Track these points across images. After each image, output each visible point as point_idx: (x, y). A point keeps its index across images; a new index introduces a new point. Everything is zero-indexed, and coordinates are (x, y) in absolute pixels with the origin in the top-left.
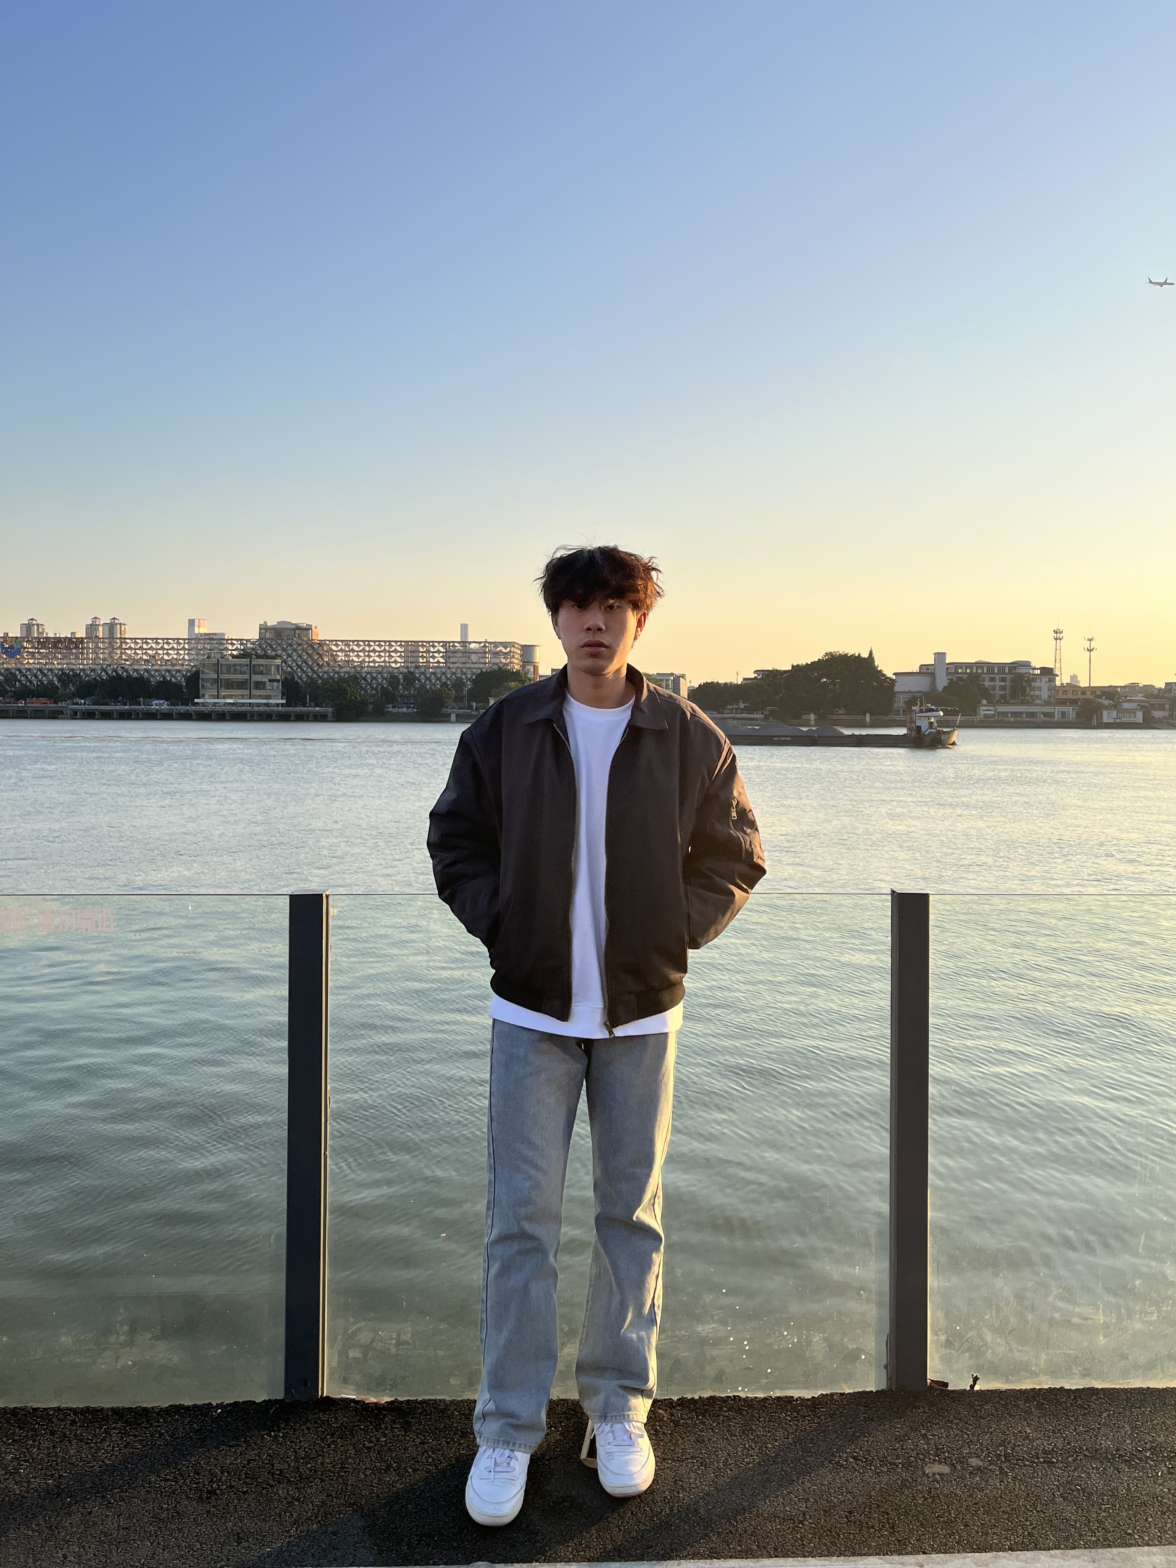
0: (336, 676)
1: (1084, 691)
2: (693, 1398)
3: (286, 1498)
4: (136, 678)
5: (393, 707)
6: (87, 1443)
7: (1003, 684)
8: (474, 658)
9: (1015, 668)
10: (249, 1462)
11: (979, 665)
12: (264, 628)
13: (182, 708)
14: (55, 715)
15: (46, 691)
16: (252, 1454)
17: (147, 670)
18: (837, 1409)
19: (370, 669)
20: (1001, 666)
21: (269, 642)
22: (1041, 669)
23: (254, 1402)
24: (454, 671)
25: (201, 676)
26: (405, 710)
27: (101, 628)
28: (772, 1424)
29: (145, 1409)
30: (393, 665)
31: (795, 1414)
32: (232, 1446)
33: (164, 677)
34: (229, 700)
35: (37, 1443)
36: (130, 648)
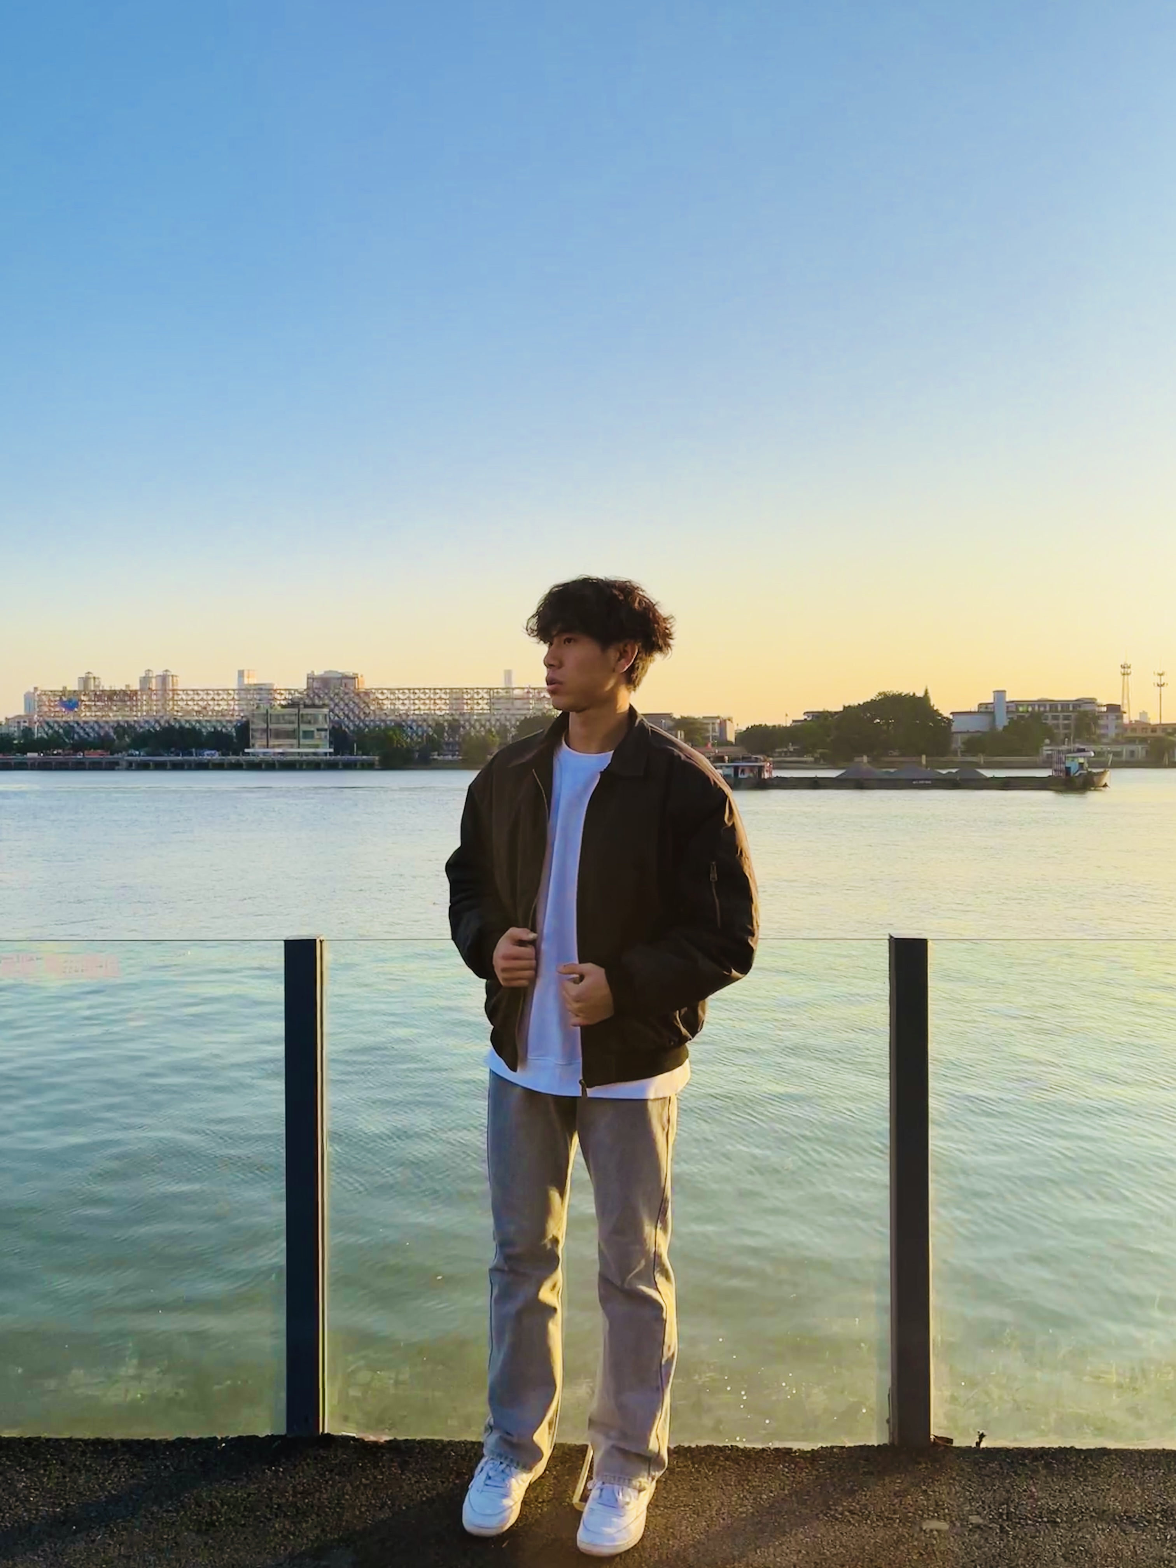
0: (382, 724)
1: (1154, 729)
2: (689, 1447)
3: (281, 1532)
4: (188, 729)
5: (439, 755)
6: (96, 1474)
7: (1066, 722)
8: (518, 703)
9: (1079, 706)
10: (249, 1495)
11: (1041, 703)
12: (311, 678)
13: (233, 758)
14: (112, 766)
15: (103, 743)
16: (252, 1488)
17: (198, 721)
18: (837, 1462)
19: (415, 717)
20: (1065, 704)
21: (316, 691)
22: (1108, 706)
23: (257, 1437)
24: (498, 717)
25: (252, 726)
26: (450, 757)
27: (154, 681)
28: (768, 1475)
29: (153, 1442)
30: (438, 712)
31: (793, 1466)
32: (233, 1480)
33: (215, 728)
34: (279, 748)
35: (48, 1473)
36: (182, 700)
